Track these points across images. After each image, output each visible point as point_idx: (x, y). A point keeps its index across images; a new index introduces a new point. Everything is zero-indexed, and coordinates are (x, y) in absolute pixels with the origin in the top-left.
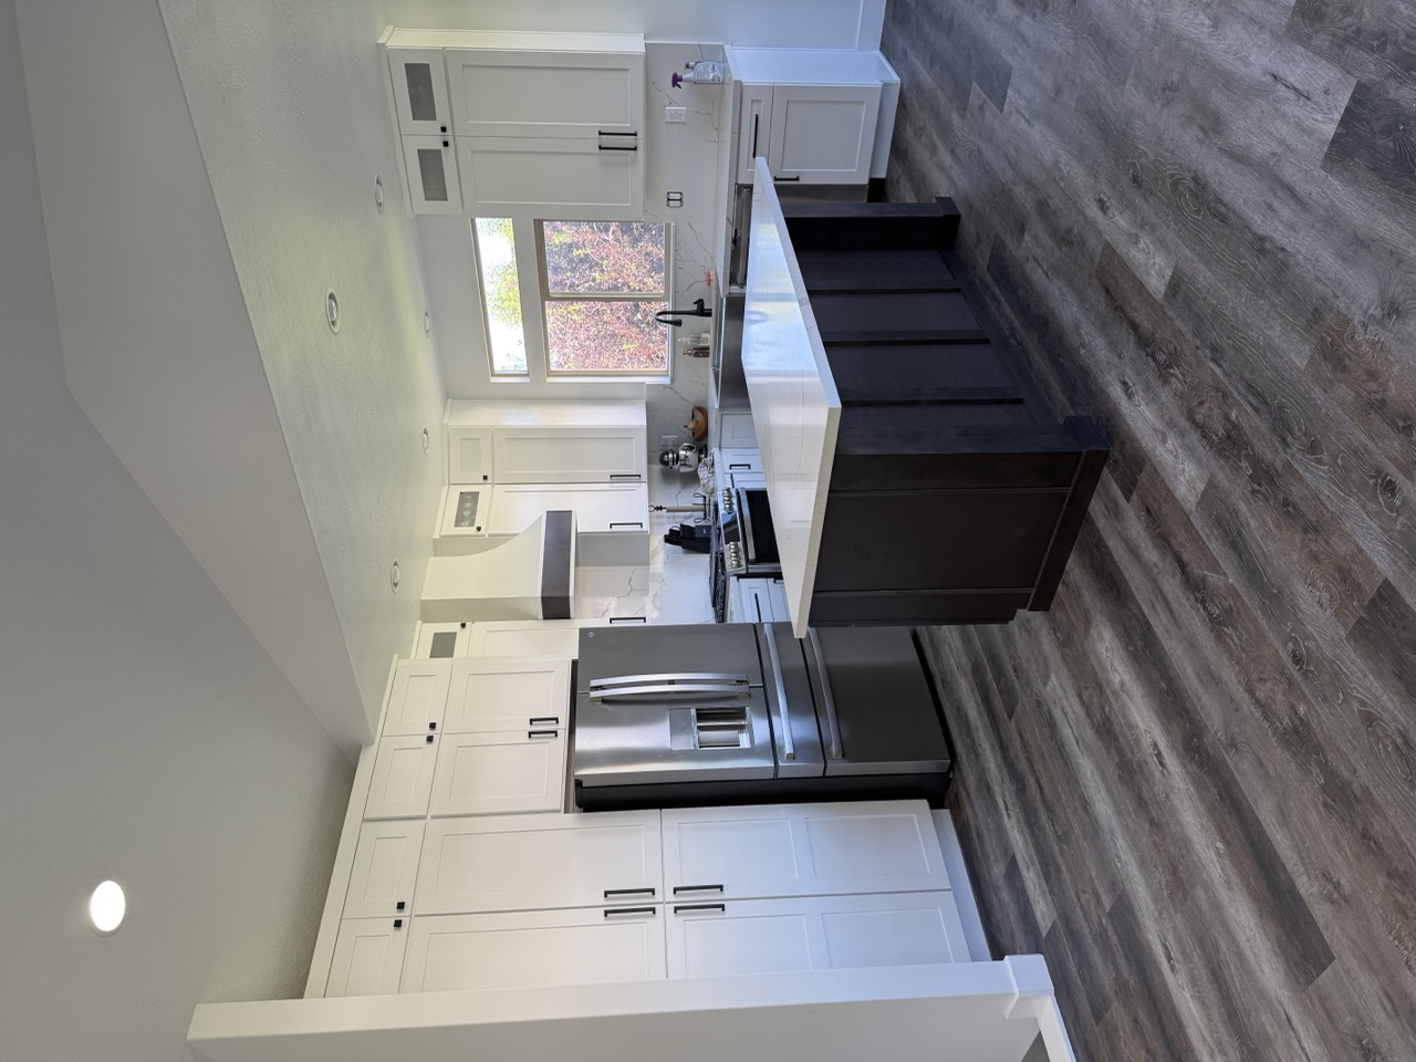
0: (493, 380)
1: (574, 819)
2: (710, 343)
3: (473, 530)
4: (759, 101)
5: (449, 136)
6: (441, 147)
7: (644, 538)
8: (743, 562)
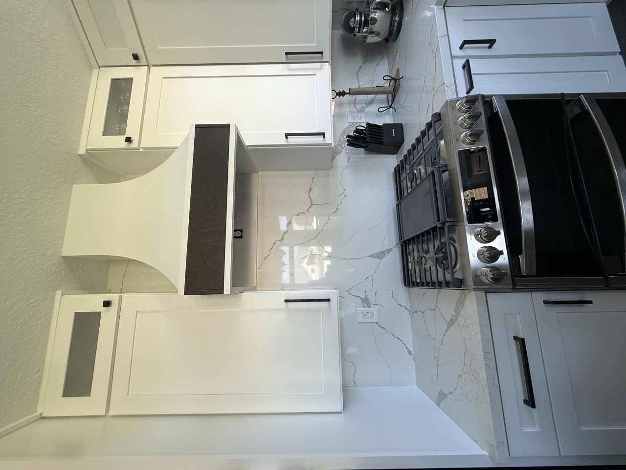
3: (118, 142)
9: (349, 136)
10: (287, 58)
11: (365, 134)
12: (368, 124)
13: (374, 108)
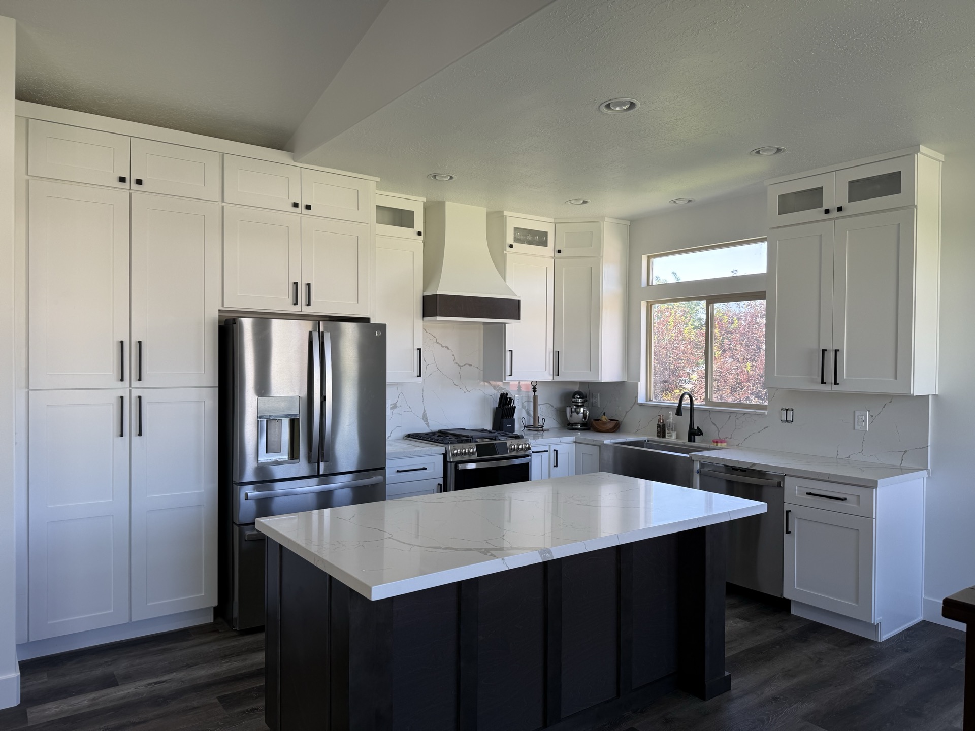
0: (644, 259)
1: (213, 315)
2: (667, 439)
3: (510, 240)
4: (858, 503)
5: (834, 214)
6: (825, 207)
7: (501, 378)
8: (458, 459)
9: (507, 394)
10: (556, 352)
11: (508, 406)
12: (515, 407)
13: (524, 415)
